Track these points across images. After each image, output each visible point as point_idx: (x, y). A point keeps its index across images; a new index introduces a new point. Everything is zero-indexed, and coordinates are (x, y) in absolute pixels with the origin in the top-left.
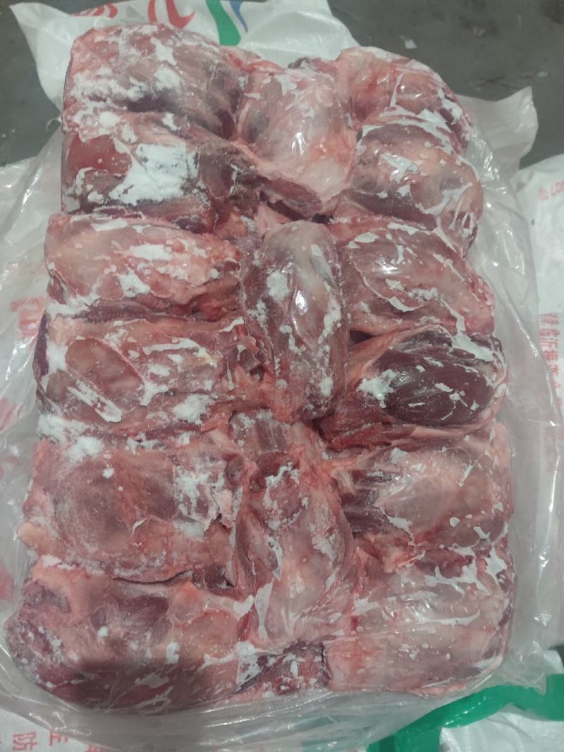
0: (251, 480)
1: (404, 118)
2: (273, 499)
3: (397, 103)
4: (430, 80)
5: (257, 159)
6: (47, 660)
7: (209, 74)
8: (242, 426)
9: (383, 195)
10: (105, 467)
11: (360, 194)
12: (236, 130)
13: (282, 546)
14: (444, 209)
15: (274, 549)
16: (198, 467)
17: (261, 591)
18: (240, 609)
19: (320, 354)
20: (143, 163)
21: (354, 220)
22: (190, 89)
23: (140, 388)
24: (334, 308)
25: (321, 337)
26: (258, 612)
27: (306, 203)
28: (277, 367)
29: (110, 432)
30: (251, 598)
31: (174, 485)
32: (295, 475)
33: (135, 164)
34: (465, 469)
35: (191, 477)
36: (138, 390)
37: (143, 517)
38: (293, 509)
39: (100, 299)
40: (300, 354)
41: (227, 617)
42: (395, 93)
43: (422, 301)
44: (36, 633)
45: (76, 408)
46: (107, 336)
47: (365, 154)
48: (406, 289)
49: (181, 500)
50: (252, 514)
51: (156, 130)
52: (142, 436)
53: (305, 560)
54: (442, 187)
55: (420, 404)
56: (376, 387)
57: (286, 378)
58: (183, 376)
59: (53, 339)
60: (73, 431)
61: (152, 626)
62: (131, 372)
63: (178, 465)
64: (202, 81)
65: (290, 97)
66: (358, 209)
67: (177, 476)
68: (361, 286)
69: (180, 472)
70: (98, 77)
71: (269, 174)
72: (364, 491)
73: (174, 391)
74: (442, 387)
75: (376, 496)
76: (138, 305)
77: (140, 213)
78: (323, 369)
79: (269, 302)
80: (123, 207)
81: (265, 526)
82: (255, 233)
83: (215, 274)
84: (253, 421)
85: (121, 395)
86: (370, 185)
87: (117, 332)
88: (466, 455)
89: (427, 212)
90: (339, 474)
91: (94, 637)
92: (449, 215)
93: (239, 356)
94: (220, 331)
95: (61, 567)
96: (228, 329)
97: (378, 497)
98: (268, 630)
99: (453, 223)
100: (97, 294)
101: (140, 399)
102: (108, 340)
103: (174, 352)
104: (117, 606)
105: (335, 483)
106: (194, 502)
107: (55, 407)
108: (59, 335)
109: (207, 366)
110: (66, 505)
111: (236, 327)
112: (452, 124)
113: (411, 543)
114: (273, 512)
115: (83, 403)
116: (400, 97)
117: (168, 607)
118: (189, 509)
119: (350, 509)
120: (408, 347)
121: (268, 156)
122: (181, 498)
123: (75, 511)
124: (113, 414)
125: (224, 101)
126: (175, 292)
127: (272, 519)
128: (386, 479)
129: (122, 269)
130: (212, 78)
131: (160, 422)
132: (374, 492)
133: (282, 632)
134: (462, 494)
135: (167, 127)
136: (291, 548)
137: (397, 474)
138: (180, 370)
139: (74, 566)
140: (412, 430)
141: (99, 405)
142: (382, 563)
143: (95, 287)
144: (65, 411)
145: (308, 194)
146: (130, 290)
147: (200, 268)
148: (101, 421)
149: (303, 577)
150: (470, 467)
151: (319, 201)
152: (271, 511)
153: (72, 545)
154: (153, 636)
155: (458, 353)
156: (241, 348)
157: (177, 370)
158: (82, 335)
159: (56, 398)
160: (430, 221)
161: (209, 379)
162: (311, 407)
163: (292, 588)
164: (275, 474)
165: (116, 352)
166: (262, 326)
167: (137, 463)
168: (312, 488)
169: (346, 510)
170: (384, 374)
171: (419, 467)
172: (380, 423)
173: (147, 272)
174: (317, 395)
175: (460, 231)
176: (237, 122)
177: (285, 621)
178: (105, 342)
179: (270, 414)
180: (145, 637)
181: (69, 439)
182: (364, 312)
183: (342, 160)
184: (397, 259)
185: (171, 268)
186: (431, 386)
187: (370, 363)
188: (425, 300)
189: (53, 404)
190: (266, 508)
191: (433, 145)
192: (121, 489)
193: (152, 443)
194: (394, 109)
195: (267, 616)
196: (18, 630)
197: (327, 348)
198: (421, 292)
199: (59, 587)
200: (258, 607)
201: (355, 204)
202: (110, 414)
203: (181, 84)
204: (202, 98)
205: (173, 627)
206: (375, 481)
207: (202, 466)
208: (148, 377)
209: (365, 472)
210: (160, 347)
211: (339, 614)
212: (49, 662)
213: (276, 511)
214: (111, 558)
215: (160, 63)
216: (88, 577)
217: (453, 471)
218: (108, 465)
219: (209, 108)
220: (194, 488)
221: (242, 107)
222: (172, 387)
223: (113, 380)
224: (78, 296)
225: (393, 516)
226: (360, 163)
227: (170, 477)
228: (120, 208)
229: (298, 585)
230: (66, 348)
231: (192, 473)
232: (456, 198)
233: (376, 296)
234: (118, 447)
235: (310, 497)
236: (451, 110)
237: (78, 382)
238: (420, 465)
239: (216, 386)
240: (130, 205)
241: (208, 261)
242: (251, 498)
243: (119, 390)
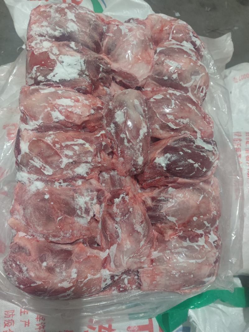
0: (108, 201)
1: (175, 45)
2: (117, 208)
3: (172, 38)
4: (187, 28)
5: (111, 62)
6: (21, 276)
7: (90, 25)
8: (104, 177)
9: (166, 78)
11: (156, 78)
12: (102, 49)
13: (121, 228)
14: (192, 84)
15: (118, 229)
16: (85, 194)
17: (112, 247)
18: (103, 255)
19: (138, 147)
20: (62, 63)
21: (153, 89)
22: (82, 31)
23: (61, 160)
24: (144, 127)
25: (138, 139)
26: (111, 257)
27: (132, 81)
28: (119, 152)
29: (48, 179)
30: (108, 250)
31: (75, 202)
32: (127, 198)
33: (58, 64)
34: (200, 196)
35: (82, 199)
36: (59, 161)
37: (62, 215)
38: (126, 213)
39: (43, 122)
40: (129, 146)
41: (98, 258)
42: (171, 34)
43: (182, 124)
44: (16, 264)
45: (33, 169)
46: (46, 138)
47: (158, 60)
48: (175, 119)
49: (78, 208)
50: (108, 215)
51: (67, 49)
52: (61, 181)
53: (131, 234)
54: (192, 75)
55: (181, 168)
56: (162, 161)
57: (123, 157)
58: (79, 155)
59: (23, 139)
60: (32, 179)
61: (65, 261)
62: (57, 154)
63: (77, 193)
64: (87, 28)
65: (126, 35)
66: (155, 84)
67: (77, 198)
68: (156, 118)
69: (78, 196)
70: (42, 26)
71: (116, 69)
72: (157, 205)
73: (75, 162)
74: (191, 161)
75: (162, 207)
76: (60, 125)
77: (60, 85)
78: (139, 153)
79: (116, 124)
80: (53, 83)
81: (114, 220)
82: (110, 94)
83: (93, 111)
84: (109, 175)
85: (52, 163)
86: (160, 74)
87: (51, 137)
88: (201, 191)
89: (185, 86)
90: (146, 198)
91: (41, 266)
92: (195, 87)
93: (103, 147)
94: (95, 136)
95: (26, 237)
96: (98, 135)
97: (163, 208)
98: (115, 264)
99: (196, 91)
100: (42, 120)
101: (60, 165)
102: (46, 140)
103: (75, 145)
104: (51, 253)
105: (144, 202)
106: (84, 209)
107: (24, 168)
108: (25, 138)
109: (90, 151)
110: (29, 210)
111: (102, 135)
112: (196, 47)
113: (176, 228)
114: (117, 214)
115: (36, 167)
116: (174, 35)
117: (72, 254)
118: (81, 212)
119: (150, 213)
120: (176, 144)
121: (116, 61)
122: (78, 207)
123: (33, 213)
124: (49, 171)
125: (97, 37)
126: (75, 119)
127: (117, 217)
128: (166, 200)
129: (53, 110)
130: (91, 27)
131: (69, 175)
132: (161, 206)
133: (121, 265)
134: (198, 207)
135: (72, 48)
136: (125, 229)
137: (171, 198)
138: (78, 152)
139: (32, 237)
140: (178, 179)
141: (43, 168)
142: (164, 236)
143: (41, 117)
144: (28, 170)
145: (133, 77)
146: (56, 118)
147: (86, 109)
148: (44, 174)
149: (130, 241)
150: (202, 196)
151: (138, 81)
152: (116, 214)
153: (31, 228)
154: (66, 266)
155: (198, 147)
156: (104, 143)
157: (76, 153)
158: (35, 138)
159: (24, 165)
160: (186, 90)
161: (90, 157)
162: (134, 169)
163: (125, 246)
164: (118, 198)
165: (50, 145)
166: (113, 134)
167: (59, 192)
168: (134, 204)
169: (149, 214)
170: (166, 155)
171: (180, 195)
172: (164, 177)
173: (63, 111)
174: (137, 164)
175: (199, 94)
176: (102, 46)
177: (122, 260)
178: (45, 141)
179: (116, 172)
180: (63, 266)
181: (30, 182)
182: (157, 129)
183: (148, 63)
184: (171, 106)
185: (74, 108)
186: (186, 160)
187: (159, 151)
188: (184, 124)
189: (23, 167)
190: (114, 212)
191: (188, 56)
192: (52, 203)
193: (66, 184)
194: (171, 41)
195: (114, 258)
196: (8, 263)
197: (141, 144)
198: (182, 120)
199: (26, 245)
200: (111, 254)
201: (154, 82)
202: (48, 171)
203: (78, 29)
204: (87, 35)
205: (75, 262)
206: (161, 201)
207: (87, 194)
208: (64, 156)
209: (157, 197)
210: (69, 143)
211: (145, 258)
212: (22, 276)
213: (119, 214)
214: (48, 233)
215: (69, 20)
216: (38, 241)
217: (195, 197)
218: (46, 193)
219: (90, 40)
220: (84, 203)
221: (105, 39)
222: (74, 160)
223: (49, 157)
224: (33, 121)
225: (169, 216)
226: (156, 64)
227: (73, 198)
228: (51, 83)
229: (128, 245)
230: (29, 143)
231: (83, 197)
232: (197, 80)
233: (162, 121)
234: (51, 186)
235: (133, 208)
236: (195, 41)
237: (34, 158)
238: (181, 194)
239: (93, 160)
240: (56, 81)
241: (90, 106)
242: (108, 208)
243: (51, 161)
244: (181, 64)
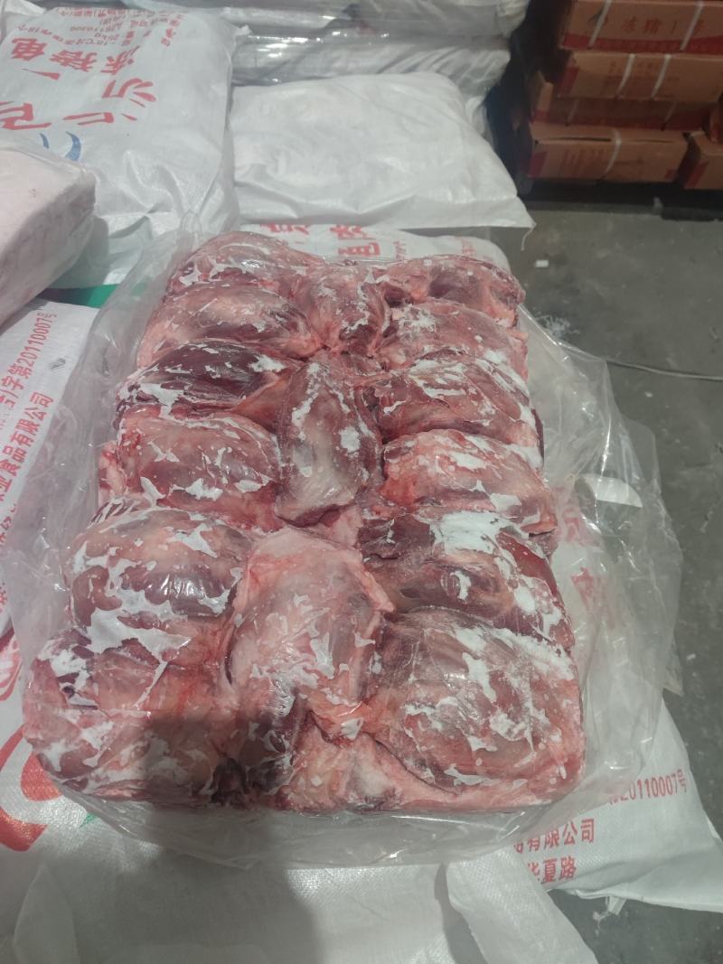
7: (422, 648)
10: (482, 342)
13: (358, 294)
16: (419, 330)
19: (317, 386)
24: (298, 420)
25: (315, 398)
31: (435, 323)
32: (345, 325)
33: (492, 537)
38: (348, 308)
40: (334, 390)
42: (156, 679)
46: (494, 412)
53: (342, 287)
56: (269, 364)
59: (532, 431)
64: (430, 638)
67: (433, 326)
69: (431, 328)
71: (350, 549)
75: (284, 307)
78: (315, 378)
82: (363, 508)
83: (410, 443)
87: (486, 414)
90: (306, 334)
94: (405, 401)
96: (398, 403)
102: (493, 408)
105: (309, 328)
106: (421, 314)
108: (529, 431)
111: (391, 405)
114: (363, 309)
115: (503, 378)
118: (424, 312)
130: (418, 643)
132: (285, 310)
136: (352, 292)
141: (492, 372)
147: (425, 444)
150: (201, 310)
152: (365, 310)
155: (179, 386)
158: (512, 423)
164: (360, 325)
165: (486, 397)
167: (461, 340)
168: (331, 321)
170: (260, 370)
175: (127, 500)
181: (507, 367)
183: (264, 558)
184: (225, 452)
185: (450, 445)
186: (221, 353)
187: (268, 386)
191: (143, 567)
197: (309, 391)
200: (373, 277)
203: (454, 632)
209: (286, 326)
215: (482, 658)
218: (480, 342)
220: (421, 320)
223: (485, 381)
225: (274, 295)
227: (438, 327)
230: (522, 418)
231: (423, 327)
235: (334, 315)
237: (509, 392)
238: (245, 314)
243: (479, 374)
244: (172, 540)
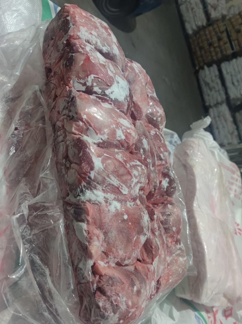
9: (155, 119)
10: (124, 215)
11: (149, 116)
15: (158, 242)
16: (145, 213)
17: (155, 260)
18: (153, 268)
20: (118, 83)
23: (132, 180)
27: (139, 115)
29: (123, 199)
31: (143, 221)
33: (115, 83)
37: (136, 235)
39: (108, 138)
40: (153, 170)
45: (109, 187)
46: (117, 156)
52: (130, 200)
56: (165, 184)
58: (140, 176)
60: (109, 199)
62: (129, 173)
63: (142, 212)
65: (138, 75)
66: (146, 121)
67: (143, 217)
72: (166, 219)
76: (119, 143)
77: (112, 103)
79: (144, 150)
80: (109, 99)
85: (127, 182)
86: (152, 114)
89: (160, 127)
97: (170, 221)
98: (157, 274)
100: (107, 135)
101: (132, 184)
103: (138, 166)
106: (147, 227)
109: (145, 173)
113: (174, 235)
114: (156, 229)
115: (113, 185)
118: (146, 230)
123: (117, 236)
126: (131, 141)
127: (156, 232)
129: (117, 127)
135: (120, 71)
136: (161, 241)
141: (121, 187)
144: (104, 189)
145: (141, 112)
146: (119, 137)
148: (120, 193)
157: (139, 173)
158: (106, 154)
159: (100, 183)
161: (143, 177)
165: (123, 163)
167: (132, 212)
170: (166, 179)
172: (162, 196)
173: (124, 131)
174: (157, 185)
179: (143, 192)
181: (106, 202)
185: (131, 131)
189: (97, 185)
192: (130, 224)
193: (133, 203)
195: (157, 269)
199: (114, 274)
200: (155, 266)
202: (124, 190)
208: (134, 175)
209: (165, 212)
210: (134, 163)
215: (113, 42)
218: (124, 213)
220: (146, 221)
222: (138, 180)
223: (123, 175)
224: (99, 134)
225: (174, 227)
230: (101, 158)
237: (110, 175)
240: (112, 99)
243: (126, 180)
